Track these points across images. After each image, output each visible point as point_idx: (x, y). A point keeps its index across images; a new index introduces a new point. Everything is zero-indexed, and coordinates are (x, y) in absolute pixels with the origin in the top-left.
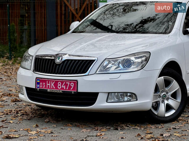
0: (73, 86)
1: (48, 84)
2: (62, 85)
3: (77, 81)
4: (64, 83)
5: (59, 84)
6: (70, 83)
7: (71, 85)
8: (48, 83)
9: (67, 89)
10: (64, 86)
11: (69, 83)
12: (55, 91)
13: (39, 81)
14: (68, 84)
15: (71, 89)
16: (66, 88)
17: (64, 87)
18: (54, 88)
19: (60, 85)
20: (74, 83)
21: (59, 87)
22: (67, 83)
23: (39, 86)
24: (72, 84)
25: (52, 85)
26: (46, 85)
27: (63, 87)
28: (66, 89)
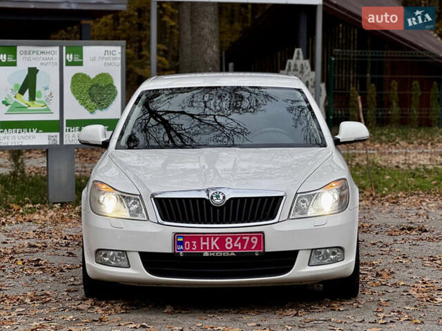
0: (256, 242)
1: (202, 243)
2: (233, 243)
3: (262, 233)
4: (239, 238)
5: (229, 241)
6: (251, 237)
7: (253, 242)
8: (204, 241)
9: (245, 248)
10: (238, 243)
11: (248, 238)
12: (219, 253)
13: (181, 240)
14: (246, 240)
15: (253, 248)
16: (242, 246)
17: (239, 245)
18: (218, 248)
19: (230, 243)
20: (259, 237)
21: (229, 245)
22: (244, 238)
23: (182, 248)
24: (254, 240)
25: (214, 243)
26: (198, 245)
27: (235, 245)
28: (242, 248)
